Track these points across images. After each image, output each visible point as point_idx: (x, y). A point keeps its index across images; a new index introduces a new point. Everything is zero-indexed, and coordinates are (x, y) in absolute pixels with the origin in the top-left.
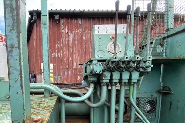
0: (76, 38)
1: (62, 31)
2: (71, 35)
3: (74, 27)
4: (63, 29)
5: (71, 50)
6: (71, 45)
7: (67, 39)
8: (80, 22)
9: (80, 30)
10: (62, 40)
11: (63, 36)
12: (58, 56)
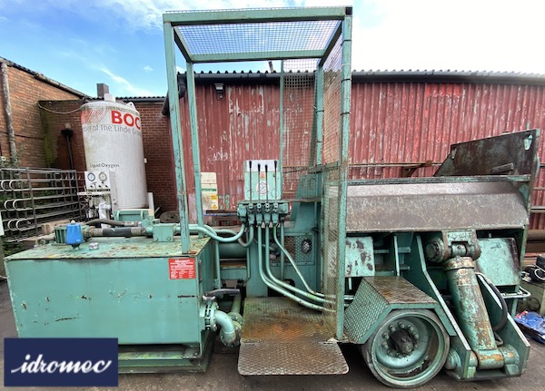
0: (254, 123)
1: (230, 111)
2: (247, 118)
3: (250, 103)
4: (232, 107)
5: (247, 145)
6: (247, 137)
7: (239, 126)
8: (261, 92)
9: (261, 109)
10: (231, 127)
11: (231, 119)
12: (224, 158)
